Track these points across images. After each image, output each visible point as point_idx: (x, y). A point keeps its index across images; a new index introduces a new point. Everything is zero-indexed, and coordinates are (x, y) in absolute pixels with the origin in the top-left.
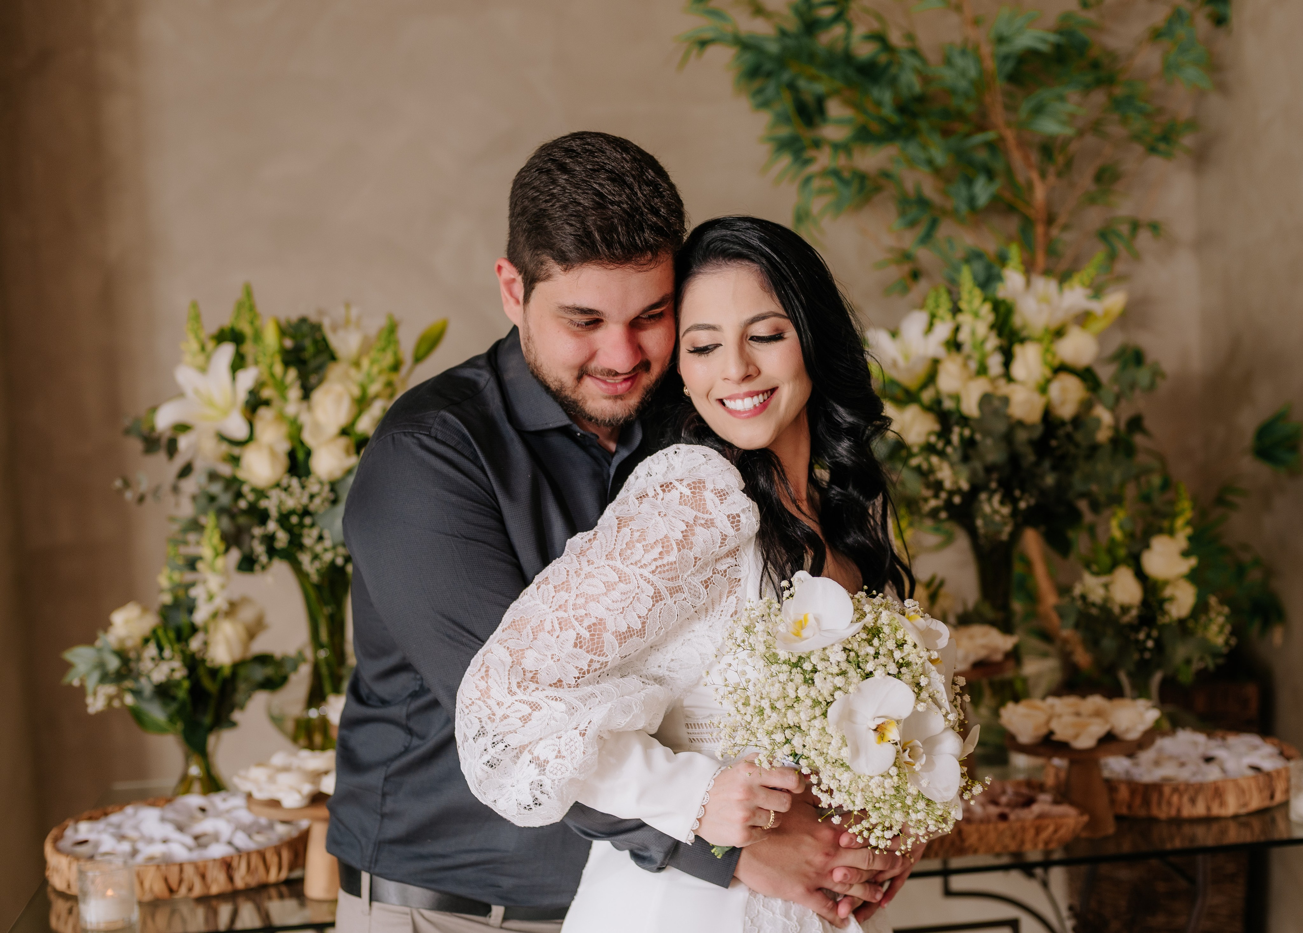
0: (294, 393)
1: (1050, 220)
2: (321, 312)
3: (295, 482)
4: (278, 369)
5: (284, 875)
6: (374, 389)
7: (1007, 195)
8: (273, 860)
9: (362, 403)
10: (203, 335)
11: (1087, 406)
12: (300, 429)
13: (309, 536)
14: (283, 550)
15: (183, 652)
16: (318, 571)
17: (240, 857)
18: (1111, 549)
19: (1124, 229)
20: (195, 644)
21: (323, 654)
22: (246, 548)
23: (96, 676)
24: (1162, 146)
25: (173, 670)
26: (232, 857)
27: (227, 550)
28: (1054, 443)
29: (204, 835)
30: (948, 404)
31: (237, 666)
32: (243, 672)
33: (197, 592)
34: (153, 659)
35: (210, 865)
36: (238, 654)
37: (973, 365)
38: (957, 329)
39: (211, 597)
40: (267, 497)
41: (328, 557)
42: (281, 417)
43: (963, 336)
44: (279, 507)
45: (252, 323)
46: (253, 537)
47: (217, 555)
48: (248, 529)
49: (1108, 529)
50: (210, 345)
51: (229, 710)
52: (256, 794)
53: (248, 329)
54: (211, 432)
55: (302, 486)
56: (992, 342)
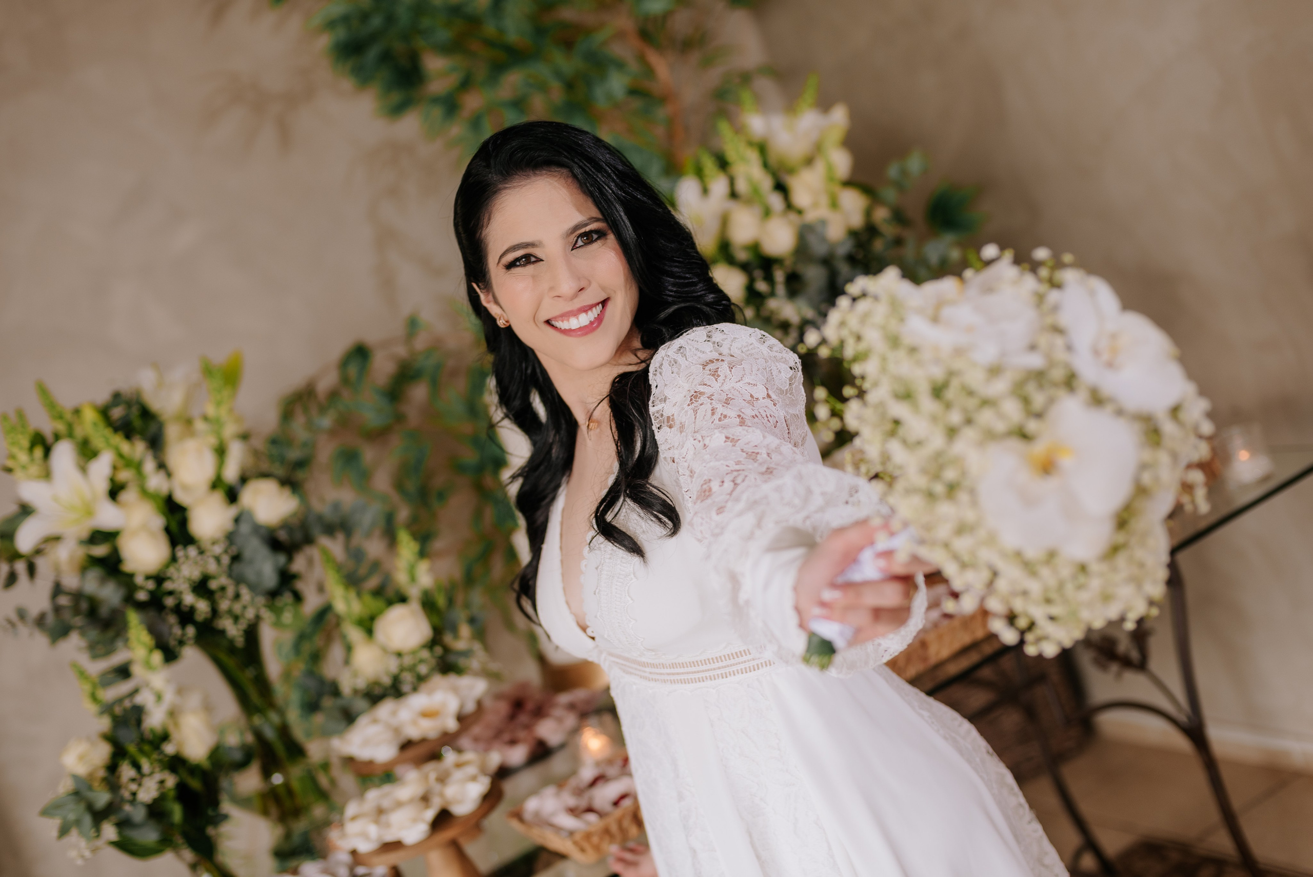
0: (149, 466)
3: (192, 551)
4: (125, 447)
9: (221, 452)
10: (26, 443)
11: (868, 212)
13: (225, 598)
15: (160, 761)
20: (169, 749)
23: (88, 820)
25: (162, 782)
27: (155, 646)
30: (742, 256)
31: (212, 756)
33: (145, 698)
34: (133, 780)
37: (757, 211)
38: (732, 182)
39: (159, 697)
40: (169, 578)
41: (250, 614)
42: (143, 495)
43: (742, 186)
44: (186, 583)
45: (60, 417)
47: (151, 653)
50: (39, 452)
51: (215, 803)
52: (364, 847)
53: (61, 427)
54: (85, 534)
55: (201, 552)
56: (766, 183)
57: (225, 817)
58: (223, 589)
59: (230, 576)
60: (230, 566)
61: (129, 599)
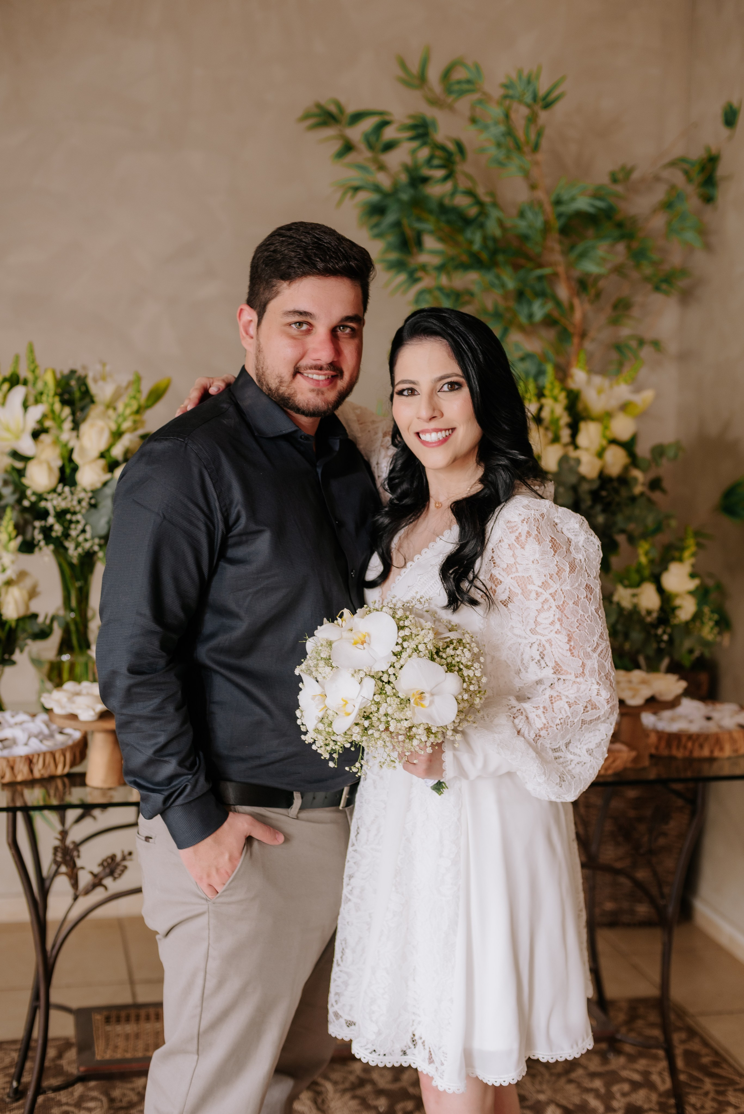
0: (68, 425)
1: (583, 335)
2: (84, 368)
4: (57, 406)
5: (67, 770)
6: (126, 425)
7: (556, 314)
8: (60, 759)
9: (117, 435)
11: (626, 469)
12: (71, 451)
13: (76, 529)
14: (57, 538)
16: (80, 555)
17: (39, 755)
18: (639, 570)
19: (633, 344)
21: (72, 615)
22: (28, 537)
24: (664, 286)
26: (33, 756)
27: (17, 536)
28: (604, 493)
29: (6, 739)
31: (20, 620)
32: (21, 624)
35: (18, 760)
36: (22, 612)
37: (550, 435)
39: (4, 570)
40: (46, 500)
41: (87, 545)
42: (57, 441)
43: (545, 414)
44: (55, 508)
45: (33, 371)
46: (34, 528)
47: (10, 539)
48: (32, 523)
49: (637, 556)
50: (6, 386)
51: (12, 652)
52: (57, 710)
53: (30, 377)
54: (8, 449)
55: (72, 493)
56: (565, 419)
57: (13, 663)
58: (78, 522)
59: (84, 516)
60: (88, 511)
61: (19, 501)
